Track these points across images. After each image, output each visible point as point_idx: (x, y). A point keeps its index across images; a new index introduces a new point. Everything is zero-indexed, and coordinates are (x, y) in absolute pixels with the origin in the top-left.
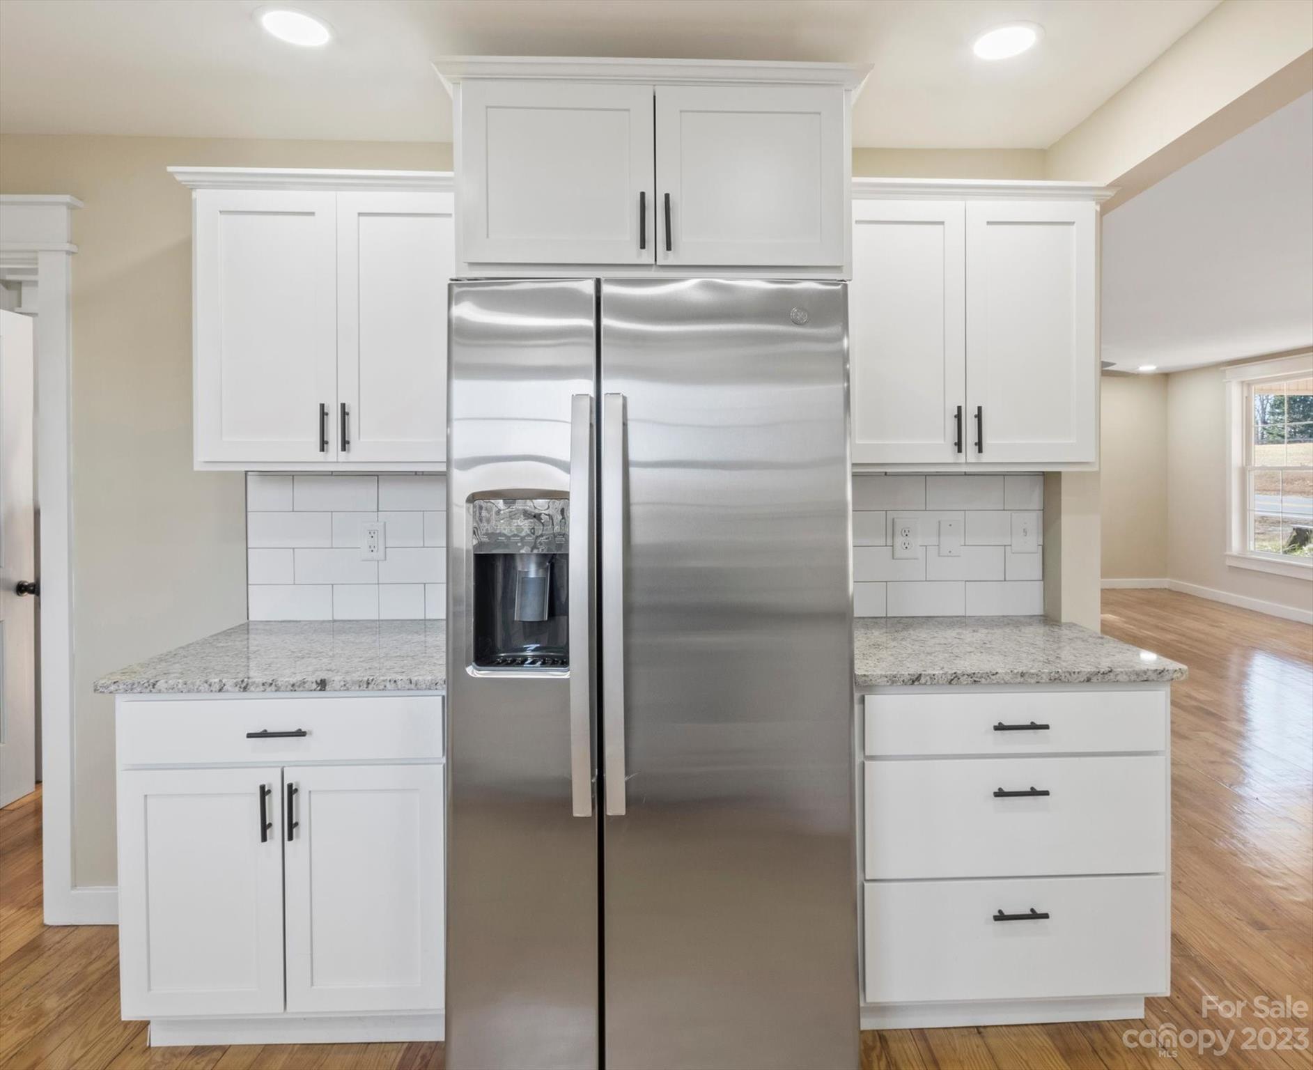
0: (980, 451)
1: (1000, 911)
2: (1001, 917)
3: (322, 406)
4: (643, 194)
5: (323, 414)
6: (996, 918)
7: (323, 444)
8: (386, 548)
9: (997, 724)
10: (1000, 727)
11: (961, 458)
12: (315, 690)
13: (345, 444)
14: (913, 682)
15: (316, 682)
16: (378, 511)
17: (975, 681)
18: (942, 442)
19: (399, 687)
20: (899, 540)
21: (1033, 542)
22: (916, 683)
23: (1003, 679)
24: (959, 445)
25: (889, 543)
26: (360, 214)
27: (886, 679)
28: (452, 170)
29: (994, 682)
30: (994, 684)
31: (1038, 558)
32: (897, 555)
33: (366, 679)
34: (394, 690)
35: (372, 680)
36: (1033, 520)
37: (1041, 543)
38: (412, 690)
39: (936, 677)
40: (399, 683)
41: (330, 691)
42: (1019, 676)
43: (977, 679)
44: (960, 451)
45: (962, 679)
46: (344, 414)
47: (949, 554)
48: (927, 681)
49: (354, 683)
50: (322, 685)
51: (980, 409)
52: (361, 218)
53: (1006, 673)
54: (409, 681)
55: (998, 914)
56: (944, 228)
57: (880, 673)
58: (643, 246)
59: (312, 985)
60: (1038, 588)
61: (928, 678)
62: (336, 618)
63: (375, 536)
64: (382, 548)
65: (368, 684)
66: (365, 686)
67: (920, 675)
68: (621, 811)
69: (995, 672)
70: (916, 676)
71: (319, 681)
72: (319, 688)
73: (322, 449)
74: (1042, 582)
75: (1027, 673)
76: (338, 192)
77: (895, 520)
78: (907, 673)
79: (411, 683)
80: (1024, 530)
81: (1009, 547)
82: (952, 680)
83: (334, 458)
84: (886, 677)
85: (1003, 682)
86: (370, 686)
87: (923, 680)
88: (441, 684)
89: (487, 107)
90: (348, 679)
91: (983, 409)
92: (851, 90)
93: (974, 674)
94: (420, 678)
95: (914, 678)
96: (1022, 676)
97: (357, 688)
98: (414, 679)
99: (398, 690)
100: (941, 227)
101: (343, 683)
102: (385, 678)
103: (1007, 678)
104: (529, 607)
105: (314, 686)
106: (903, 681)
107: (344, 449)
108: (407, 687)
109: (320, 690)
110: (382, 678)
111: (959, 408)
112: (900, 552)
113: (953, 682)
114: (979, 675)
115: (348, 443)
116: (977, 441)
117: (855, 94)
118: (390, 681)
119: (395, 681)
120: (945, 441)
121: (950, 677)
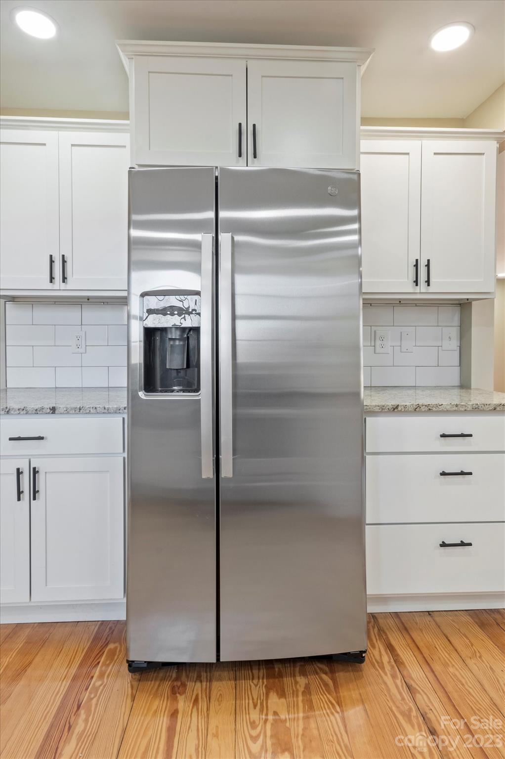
0: (429, 285)
1: (443, 542)
2: (443, 545)
3: (51, 256)
4: (240, 124)
5: (52, 262)
6: (441, 546)
7: (52, 279)
8: (86, 346)
9: (442, 434)
10: (443, 436)
11: (417, 290)
12: (49, 413)
13: (64, 279)
14: (394, 409)
15: (50, 408)
16: (82, 325)
17: (430, 410)
18: (407, 280)
19: (98, 411)
20: (378, 343)
21: (454, 344)
22: (396, 410)
23: (446, 408)
24: (416, 282)
25: (373, 344)
26: (72, 145)
27: (378, 408)
28: (129, 120)
29: (441, 410)
30: (440, 411)
31: (457, 354)
32: (377, 351)
33: (79, 407)
34: (95, 413)
35: (83, 407)
36: (454, 332)
37: (459, 345)
38: (105, 413)
39: (407, 406)
40: (98, 409)
41: (58, 414)
42: (455, 406)
43: (430, 408)
44: (417, 285)
45: (422, 408)
46: (64, 262)
47: (407, 351)
48: (402, 409)
49: (72, 409)
50: (53, 410)
51: (429, 261)
52: (73, 148)
53: (447, 405)
54: (103, 408)
55: (442, 543)
56: (409, 157)
57: (375, 404)
58: (240, 155)
59: (46, 586)
60: (457, 370)
61: (403, 407)
62: (57, 386)
63: (80, 339)
64: (84, 346)
65: (80, 409)
66: (78, 411)
67: (398, 405)
68: (230, 475)
69: (441, 404)
70: (396, 406)
71: (51, 408)
72: (51, 412)
73: (51, 282)
74: (459, 367)
75: (459, 404)
76: (60, 132)
77: (377, 331)
78: (390, 404)
79: (105, 409)
80: (449, 337)
81: (441, 347)
82: (416, 408)
83: (58, 288)
84: (379, 406)
85: (445, 410)
86: (81, 411)
87: (399, 408)
88: (122, 410)
89: (149, 72)
90: (68, 406)
91: (430, 261)
92: (361, 66)
93: (429, 405)
94: (111, 406)
95: (395, 407)
96: (456, 406)
97: (74, 411)
98: (107, 407)
99: (98, 413)
100: (407, 156)
101: (65, 409)
102: (90, 406)
103: (448, 407)
104: (175, 361)
105: (49, 410)
106: (388, 409)
107: (64, 281)
108: (103, 411)
109: (52, 413)
110: (88, 406)
111: (417, 260)
112: (378, 349)
113: (417, 410)
114: (432, 406)
115: (66, 278)
116: (427, 280)
117: (363, 68)
118: (93, 408)
119: (96, 408)
120: (408, 279)
121: (415, 407)
